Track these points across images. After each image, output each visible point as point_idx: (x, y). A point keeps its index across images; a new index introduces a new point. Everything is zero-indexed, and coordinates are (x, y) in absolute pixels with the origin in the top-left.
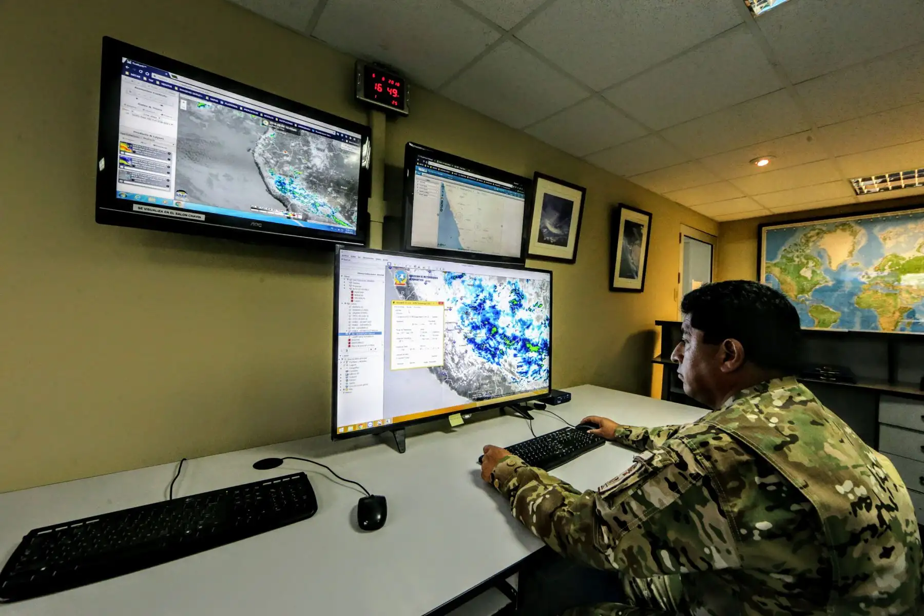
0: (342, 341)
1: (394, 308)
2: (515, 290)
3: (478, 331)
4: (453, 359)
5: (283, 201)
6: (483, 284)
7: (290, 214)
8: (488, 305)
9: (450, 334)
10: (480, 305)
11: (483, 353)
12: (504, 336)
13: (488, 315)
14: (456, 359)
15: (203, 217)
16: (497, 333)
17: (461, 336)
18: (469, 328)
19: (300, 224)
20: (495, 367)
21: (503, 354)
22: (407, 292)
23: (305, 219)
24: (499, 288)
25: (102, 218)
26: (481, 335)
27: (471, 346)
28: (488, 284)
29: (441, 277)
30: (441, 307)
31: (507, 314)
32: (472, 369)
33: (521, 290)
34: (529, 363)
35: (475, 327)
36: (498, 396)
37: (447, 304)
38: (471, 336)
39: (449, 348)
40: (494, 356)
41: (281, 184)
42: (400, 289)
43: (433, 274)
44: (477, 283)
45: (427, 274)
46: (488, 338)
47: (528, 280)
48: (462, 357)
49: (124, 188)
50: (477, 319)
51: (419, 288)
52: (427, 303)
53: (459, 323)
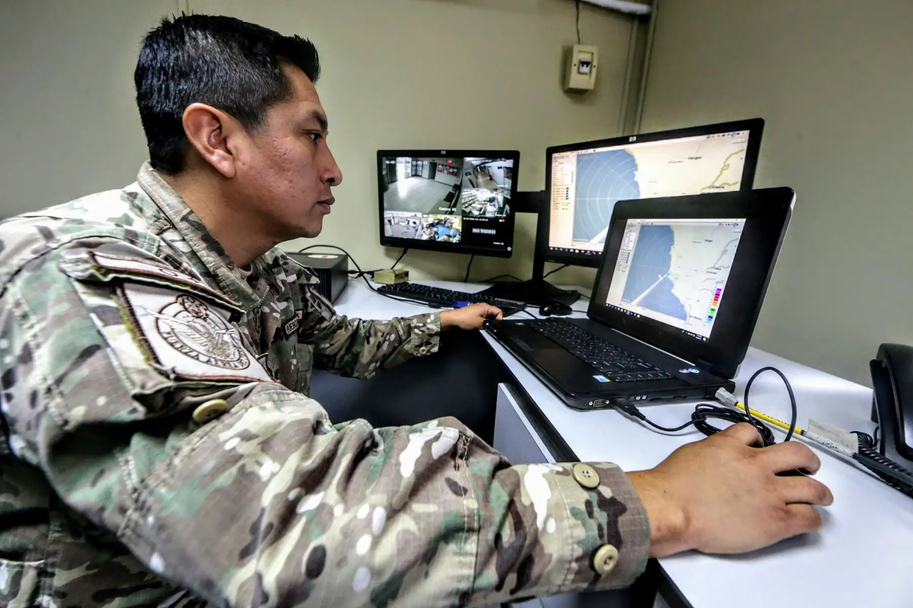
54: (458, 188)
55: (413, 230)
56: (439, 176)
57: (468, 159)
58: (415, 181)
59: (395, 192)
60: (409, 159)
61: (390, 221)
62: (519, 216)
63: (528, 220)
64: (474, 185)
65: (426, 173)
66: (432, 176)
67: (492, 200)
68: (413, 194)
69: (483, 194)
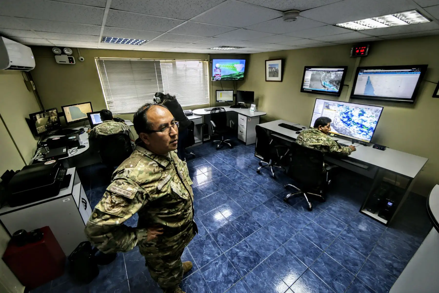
0: (314, 114)
1: (324, 110)
2: (362, 111)
3: (345, 119)
4: (335, 123)
5: (324, 86)
6: (349, 108)
7: (325, 89)
8: (349, 113)
9: (336, 117)
10: (347, 113)
11: (345, 124)
12: (353, 122)
13: (349, 116)
14: (336, 123)
15: (311, 91)
16: (351, 120)
17: (339, 118)
18: (342, 117)
19: (327, 91)
20: (348, 128)
21: (352, 126)
22: (328, 107)
23: (328, 89)
24: (355, 110)
25: (301, 91)
26: (346, 120)
27: (341, 121)
28: (351, 108)
29: (337, 105)
30: (335, 111)
31: (357, 117)
32: (340, 126)
33: (364, 111)
34: (362, 131)
35: (344, 117)
36: (347, 135)
37: (337, 111)
38: (342, 119)
39: (335, 120)
40: (348, 125)
41: (324, 83)
42: (326, 107)
43: (335, 104)
44: (347, 107)
45: (333, 104)
46: (347, 121)
47: (369, 109)
48: (338, 123)
49: (304, 87)
50: (345, 116)
51: (330, 107)
52: (332, 110)
53: (339, 116)
54: (49, 118)
55: (44, 130)
56: (45, 116)
57: (49, 111)
58: (41, 119)
59: (38, 123)
60: (38, 114)
61: (38, 130)
62: (60, 118)
63: (62, 118)
64: (52, 116)
65: (43, 116)
66: (44, 117)
67: (55, 118)
68: (41, 121)
69: (54, 117)
